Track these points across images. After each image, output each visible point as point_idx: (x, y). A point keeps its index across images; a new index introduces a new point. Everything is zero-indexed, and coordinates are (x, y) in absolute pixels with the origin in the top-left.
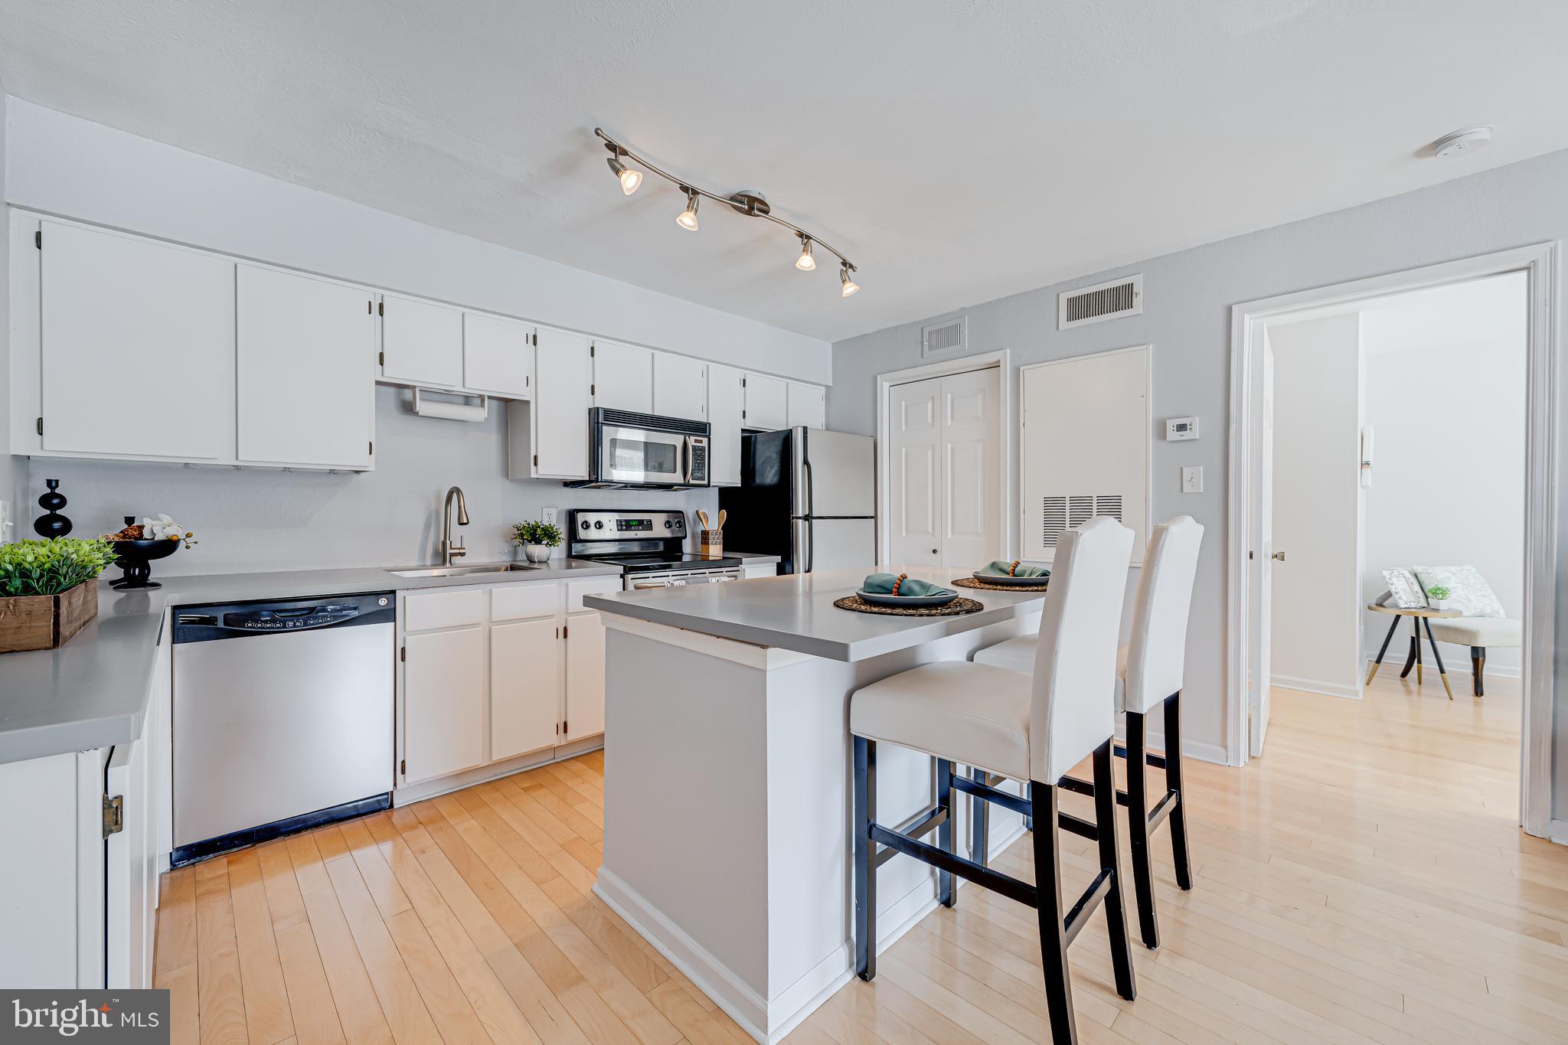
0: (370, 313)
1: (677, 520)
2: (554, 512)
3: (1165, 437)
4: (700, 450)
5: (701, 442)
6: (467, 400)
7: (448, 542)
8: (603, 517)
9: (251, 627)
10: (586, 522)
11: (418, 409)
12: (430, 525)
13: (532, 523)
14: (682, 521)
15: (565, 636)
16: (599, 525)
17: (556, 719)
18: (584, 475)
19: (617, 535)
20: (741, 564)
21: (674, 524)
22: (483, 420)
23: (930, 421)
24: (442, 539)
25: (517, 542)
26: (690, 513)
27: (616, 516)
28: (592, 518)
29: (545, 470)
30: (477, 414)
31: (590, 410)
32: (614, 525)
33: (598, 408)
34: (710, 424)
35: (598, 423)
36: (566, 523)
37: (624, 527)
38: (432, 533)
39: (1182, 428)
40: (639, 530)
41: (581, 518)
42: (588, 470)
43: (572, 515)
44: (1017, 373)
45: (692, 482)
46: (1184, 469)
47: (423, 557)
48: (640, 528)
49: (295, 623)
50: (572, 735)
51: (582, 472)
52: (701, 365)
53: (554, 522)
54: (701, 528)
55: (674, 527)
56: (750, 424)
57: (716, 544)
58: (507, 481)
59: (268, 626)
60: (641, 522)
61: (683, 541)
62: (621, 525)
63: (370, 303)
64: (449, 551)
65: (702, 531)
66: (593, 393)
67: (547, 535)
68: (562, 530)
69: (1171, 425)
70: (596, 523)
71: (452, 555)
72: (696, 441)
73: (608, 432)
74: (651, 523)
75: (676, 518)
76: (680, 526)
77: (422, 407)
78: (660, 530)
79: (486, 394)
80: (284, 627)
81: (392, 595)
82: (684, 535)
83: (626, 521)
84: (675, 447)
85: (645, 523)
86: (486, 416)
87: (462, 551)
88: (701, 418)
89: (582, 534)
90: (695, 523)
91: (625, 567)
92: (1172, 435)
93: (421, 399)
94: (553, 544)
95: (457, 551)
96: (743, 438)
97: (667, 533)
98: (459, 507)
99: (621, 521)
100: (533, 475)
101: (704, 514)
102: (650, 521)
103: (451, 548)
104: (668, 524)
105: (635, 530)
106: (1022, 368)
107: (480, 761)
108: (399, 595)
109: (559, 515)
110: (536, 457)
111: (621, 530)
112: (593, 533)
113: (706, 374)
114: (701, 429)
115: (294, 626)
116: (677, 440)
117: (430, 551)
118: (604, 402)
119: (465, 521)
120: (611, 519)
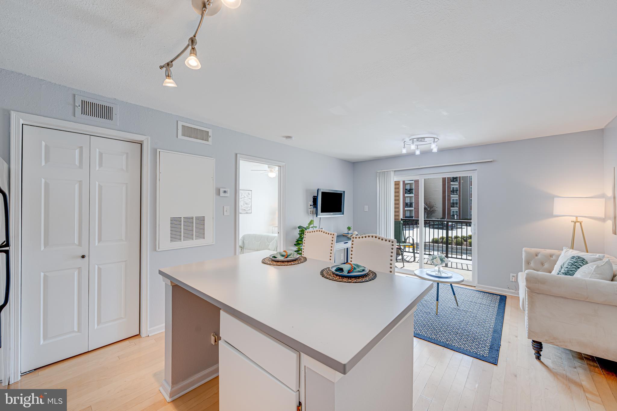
3: (219, 195)
23: (77, 163)
39: (225, 192)
44: (155, 152)
46: (224, 207)
69: (222, 190)
92: (222, 194)
106: (158, 150)
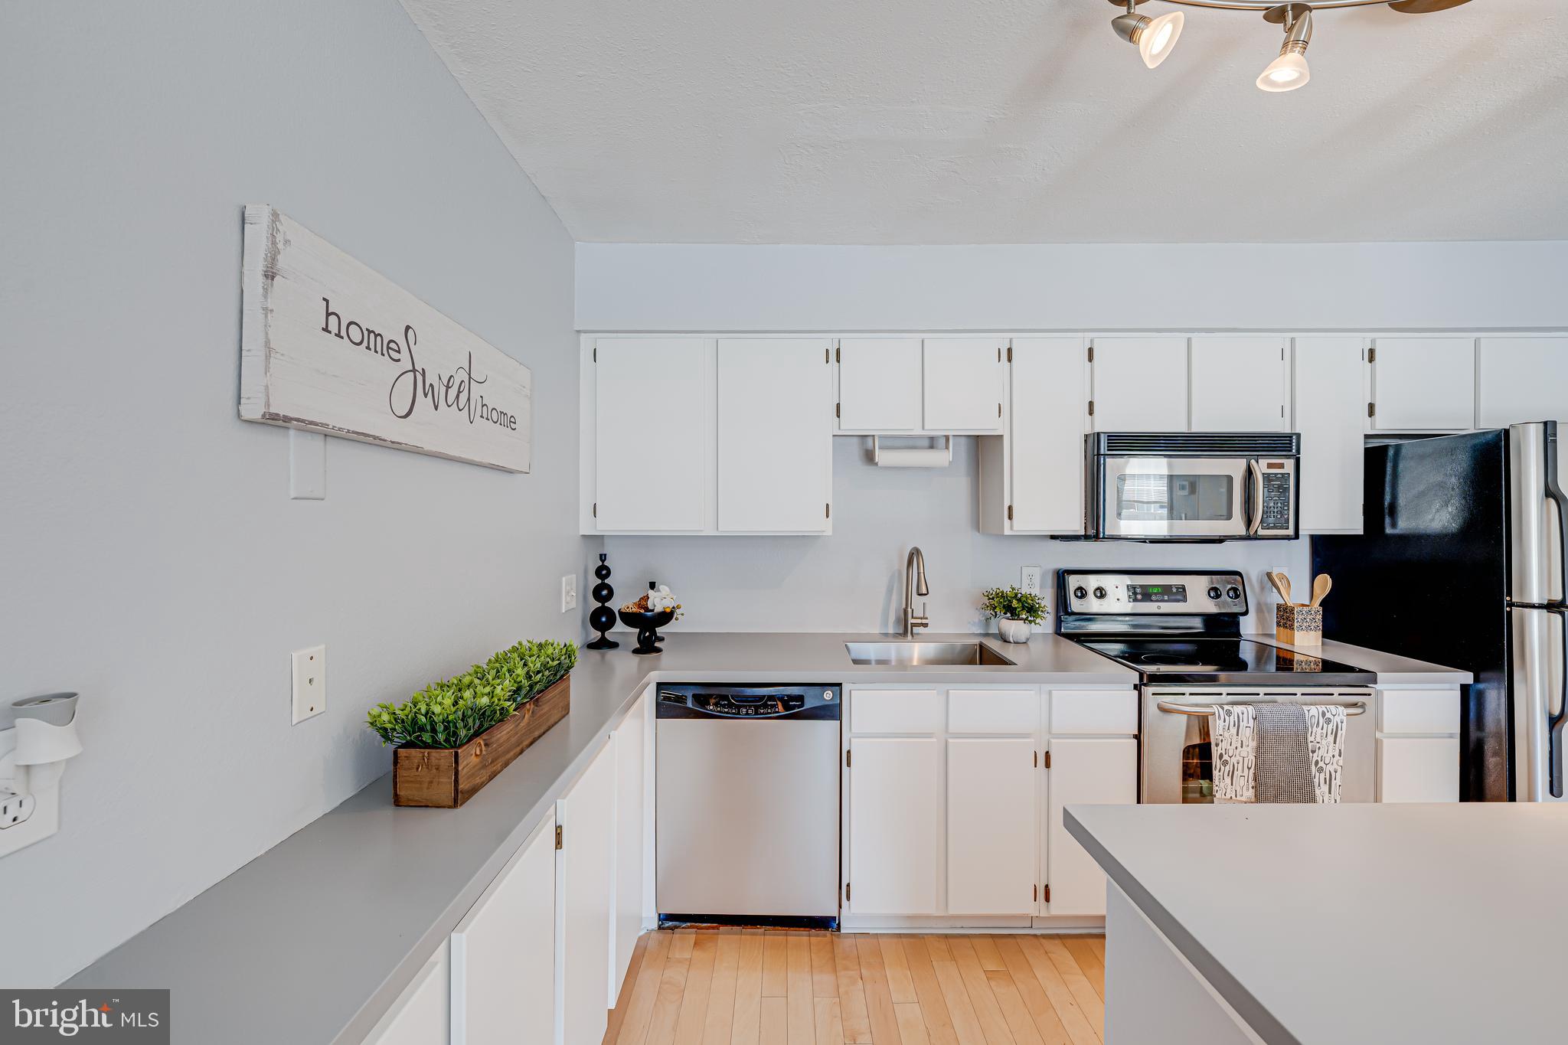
0: (827, 362)
1: (1229, 587)
2: (1037, 573)
4: (1278, 479)
5: (1282, 466)
6: (932, 443)
7: (909, 610)
8: (1108, 582)
9: (711, 710)
10: (1080, 589)
11: (877, 461)
12: (892, 589)
13: (1007, 589)
14: (1240, 588)
15: (1048, 765)
16: (1101, 593)
17: (1032, 879)
18: (1078, 529)
19: (1128, 607)
20: (1375, 682)
21: (1224, 593)
22: (947, 464)
24: (904, 606)
25: (989, 612)
26: (1253, 573)
27: (1127, 580)
28: (1092, 582)
29: (1022, 524)
30: (940, 458)
31: (1086, 436)
32: (1124, 594)
33: (1098, 434)
34: (1299, 436)
35: (1099, 454)
36: (1053, 587)
37: (1139, 597)
38: (895, 597)
40: (1163, 601)
41: (1073, 582)
42: (1083, 521)
43: (1061, 577)
45: (1261, 532)
47: (885, 623)
48: (1166, 598)
49: (747, 711)
50: (1057, 907)
51: (1075, 524)
52: (1282, 340)
53: (1035, 591)
54: (1275, 599)
55: (1224, 597)
56: (1385, 423)
57: (1308, 628)
58: (978, 534)
59: (726, 710)
60: (1166, 590)
61: (1241, 618)
62: (1135, 593)
63: (827, 351)
64: (911, 621)
65: (1279, 607)
66: (1091, 413)
67: (1027, 608)
68: (1047, 600)
70: (1098, 589)
71: (913, 625)
72: (1270, 466)
73: (1113, 465)
74: (1184, 590)
75: (1228, 582)
76: (1237, 596)
77: (881, 457)
78: (1199, 600)
79: (950, 433)
80: (739, 713)
81: (837, 688)
82: (1244, 610)
83: (1141, 586)
84: (1230, 479)
85: (1174, 590)
86: (951, 460)
87: (924, 621)
88: (1282, 427)
89: (1076, 605)
90: (1262, 588)
91: (1141, 675)
93: (879, 448)
94: (1034, 621)
95: (919, 621)
96: (1368, 452)
97: (1211, 607)
98: (919, 573)
99: (1134, 587)
100: (1007, 532)
101: (1282, 577)
102: (1183, 588)
103: (913, 617)
104: (1215, 593)
105: (1157, 601)
107: (932, 911)
108: (845, 688)
109: (1043, 576)
110: (1010, 508)
111: (1135, 600)
112: (1093, 605)
113: (1289, 355)
114: (1284, 444)
115: (747, 714)
116: (1233, 467)
117: (892, 618)
118: (1109, 422)
119: (924, 592)
120: (1117, 584)
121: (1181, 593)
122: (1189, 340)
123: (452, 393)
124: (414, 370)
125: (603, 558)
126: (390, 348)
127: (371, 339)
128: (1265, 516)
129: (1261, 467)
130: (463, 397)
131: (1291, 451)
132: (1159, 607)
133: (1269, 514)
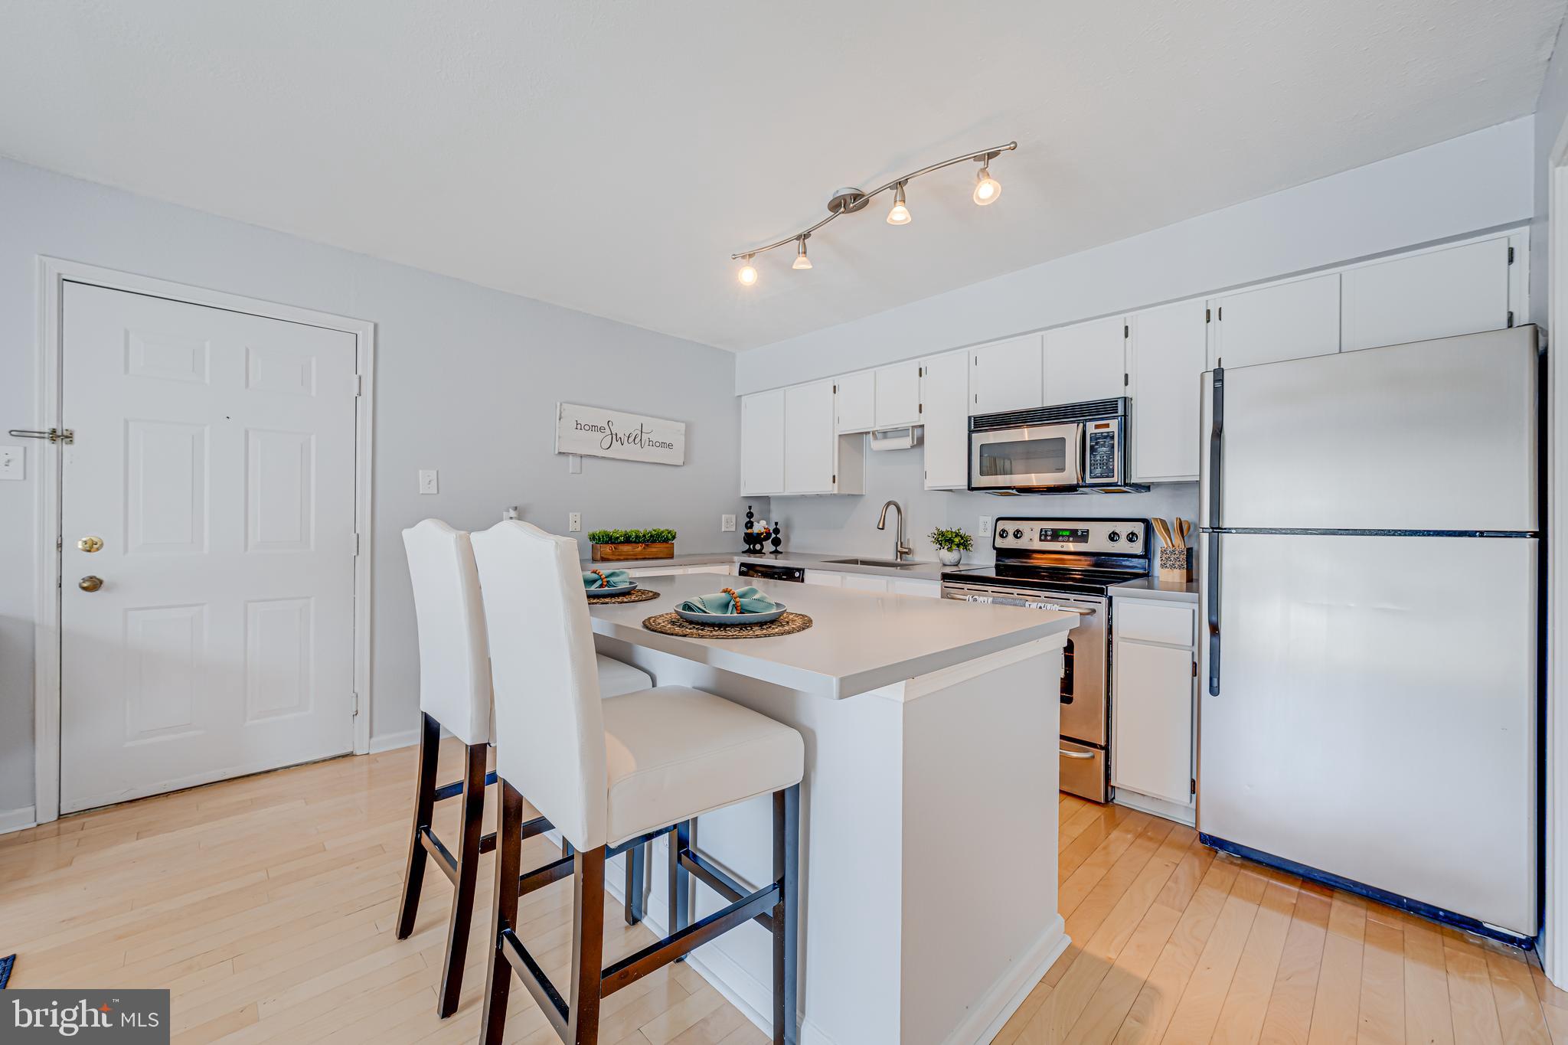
1: (1129, 532)
2: (989, 520)
4: (1104, 438)
5: (1107, 426)
7: (899, 543)
8: (1025, 526)
10: (1004, 530)
11: (872, 447)
14: (1140, 533)
16: (1020, 534)
18: (965, 484)
21: (1123, 537)
28: (1012, 527)
31: (968, 417)
32: (1035, 535)
35: (970, 431)
37: (1049, 538)
40: (1069, 542)
41: (999, 526)
43: (996, 523)
45: (1089, 481)
48: (1072, 539)
55: (1123, 540)
60: (1071, 533)
62: (1046, 535)
64: (900, 550)
70: (1016, 532)
71: (901, 553)
72: (1098, 427)
73: (978, 439)
74: (1086, 533)
76: (1134, 540)
77: (874, 445)
83: (1052, 530)
84: (1064, 440)
85: (1079, 533)
89: (999, 542)
95: (904, 550)
98: (883, 516)
99: (1046, 531)
102: (1088, 531)
103: (901, 547)
104: (1115, 537)
105: (1063, 542)
108: (806, 569)
110: (926, 472)
111: (1044, 540)
112: (1010, 543)
114: (1112, 408)
116: (1070, 433)
120: (1034, 527)
121: (1084, 537)
122: (1042, 336)
123: (631, 439)
124: (612, 434)
125: (750, 508)
126: (602, 429)
127: (593, 428)
128: (1093, 468)
129: (1091, 428)
130: (637, 440)
131: (1117, 412)
132: (1062, 547)
133: (1096, 466)
